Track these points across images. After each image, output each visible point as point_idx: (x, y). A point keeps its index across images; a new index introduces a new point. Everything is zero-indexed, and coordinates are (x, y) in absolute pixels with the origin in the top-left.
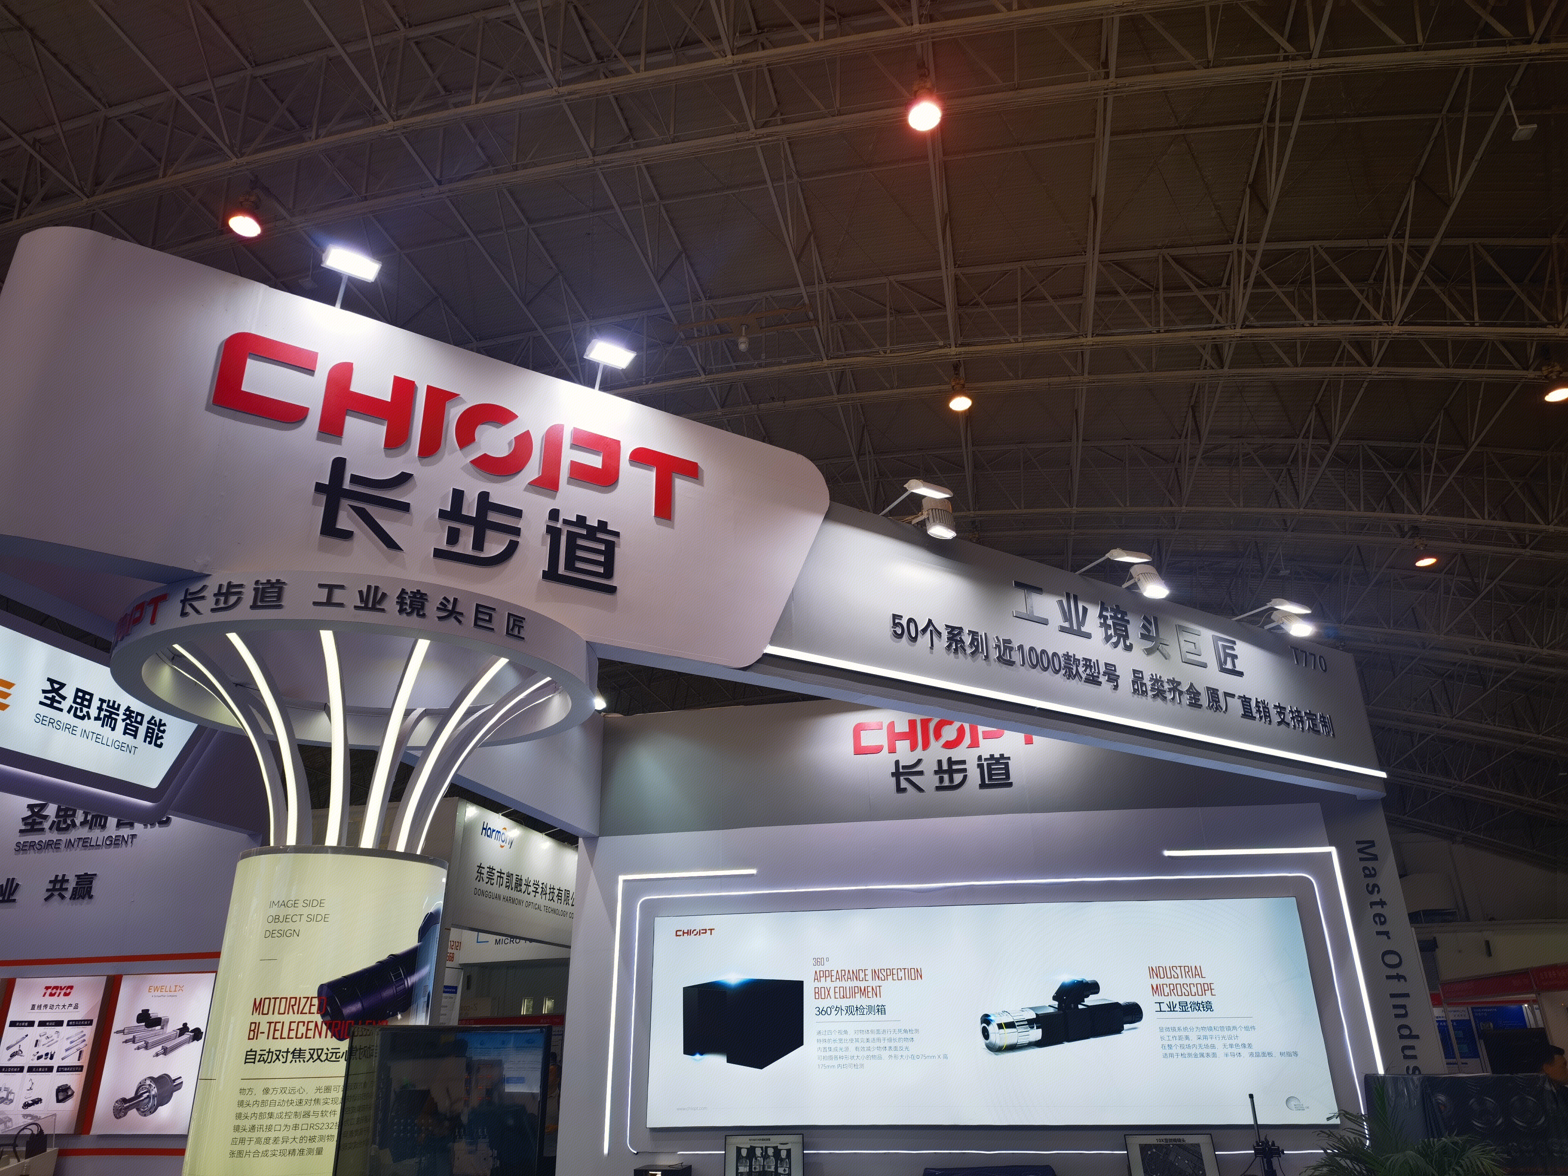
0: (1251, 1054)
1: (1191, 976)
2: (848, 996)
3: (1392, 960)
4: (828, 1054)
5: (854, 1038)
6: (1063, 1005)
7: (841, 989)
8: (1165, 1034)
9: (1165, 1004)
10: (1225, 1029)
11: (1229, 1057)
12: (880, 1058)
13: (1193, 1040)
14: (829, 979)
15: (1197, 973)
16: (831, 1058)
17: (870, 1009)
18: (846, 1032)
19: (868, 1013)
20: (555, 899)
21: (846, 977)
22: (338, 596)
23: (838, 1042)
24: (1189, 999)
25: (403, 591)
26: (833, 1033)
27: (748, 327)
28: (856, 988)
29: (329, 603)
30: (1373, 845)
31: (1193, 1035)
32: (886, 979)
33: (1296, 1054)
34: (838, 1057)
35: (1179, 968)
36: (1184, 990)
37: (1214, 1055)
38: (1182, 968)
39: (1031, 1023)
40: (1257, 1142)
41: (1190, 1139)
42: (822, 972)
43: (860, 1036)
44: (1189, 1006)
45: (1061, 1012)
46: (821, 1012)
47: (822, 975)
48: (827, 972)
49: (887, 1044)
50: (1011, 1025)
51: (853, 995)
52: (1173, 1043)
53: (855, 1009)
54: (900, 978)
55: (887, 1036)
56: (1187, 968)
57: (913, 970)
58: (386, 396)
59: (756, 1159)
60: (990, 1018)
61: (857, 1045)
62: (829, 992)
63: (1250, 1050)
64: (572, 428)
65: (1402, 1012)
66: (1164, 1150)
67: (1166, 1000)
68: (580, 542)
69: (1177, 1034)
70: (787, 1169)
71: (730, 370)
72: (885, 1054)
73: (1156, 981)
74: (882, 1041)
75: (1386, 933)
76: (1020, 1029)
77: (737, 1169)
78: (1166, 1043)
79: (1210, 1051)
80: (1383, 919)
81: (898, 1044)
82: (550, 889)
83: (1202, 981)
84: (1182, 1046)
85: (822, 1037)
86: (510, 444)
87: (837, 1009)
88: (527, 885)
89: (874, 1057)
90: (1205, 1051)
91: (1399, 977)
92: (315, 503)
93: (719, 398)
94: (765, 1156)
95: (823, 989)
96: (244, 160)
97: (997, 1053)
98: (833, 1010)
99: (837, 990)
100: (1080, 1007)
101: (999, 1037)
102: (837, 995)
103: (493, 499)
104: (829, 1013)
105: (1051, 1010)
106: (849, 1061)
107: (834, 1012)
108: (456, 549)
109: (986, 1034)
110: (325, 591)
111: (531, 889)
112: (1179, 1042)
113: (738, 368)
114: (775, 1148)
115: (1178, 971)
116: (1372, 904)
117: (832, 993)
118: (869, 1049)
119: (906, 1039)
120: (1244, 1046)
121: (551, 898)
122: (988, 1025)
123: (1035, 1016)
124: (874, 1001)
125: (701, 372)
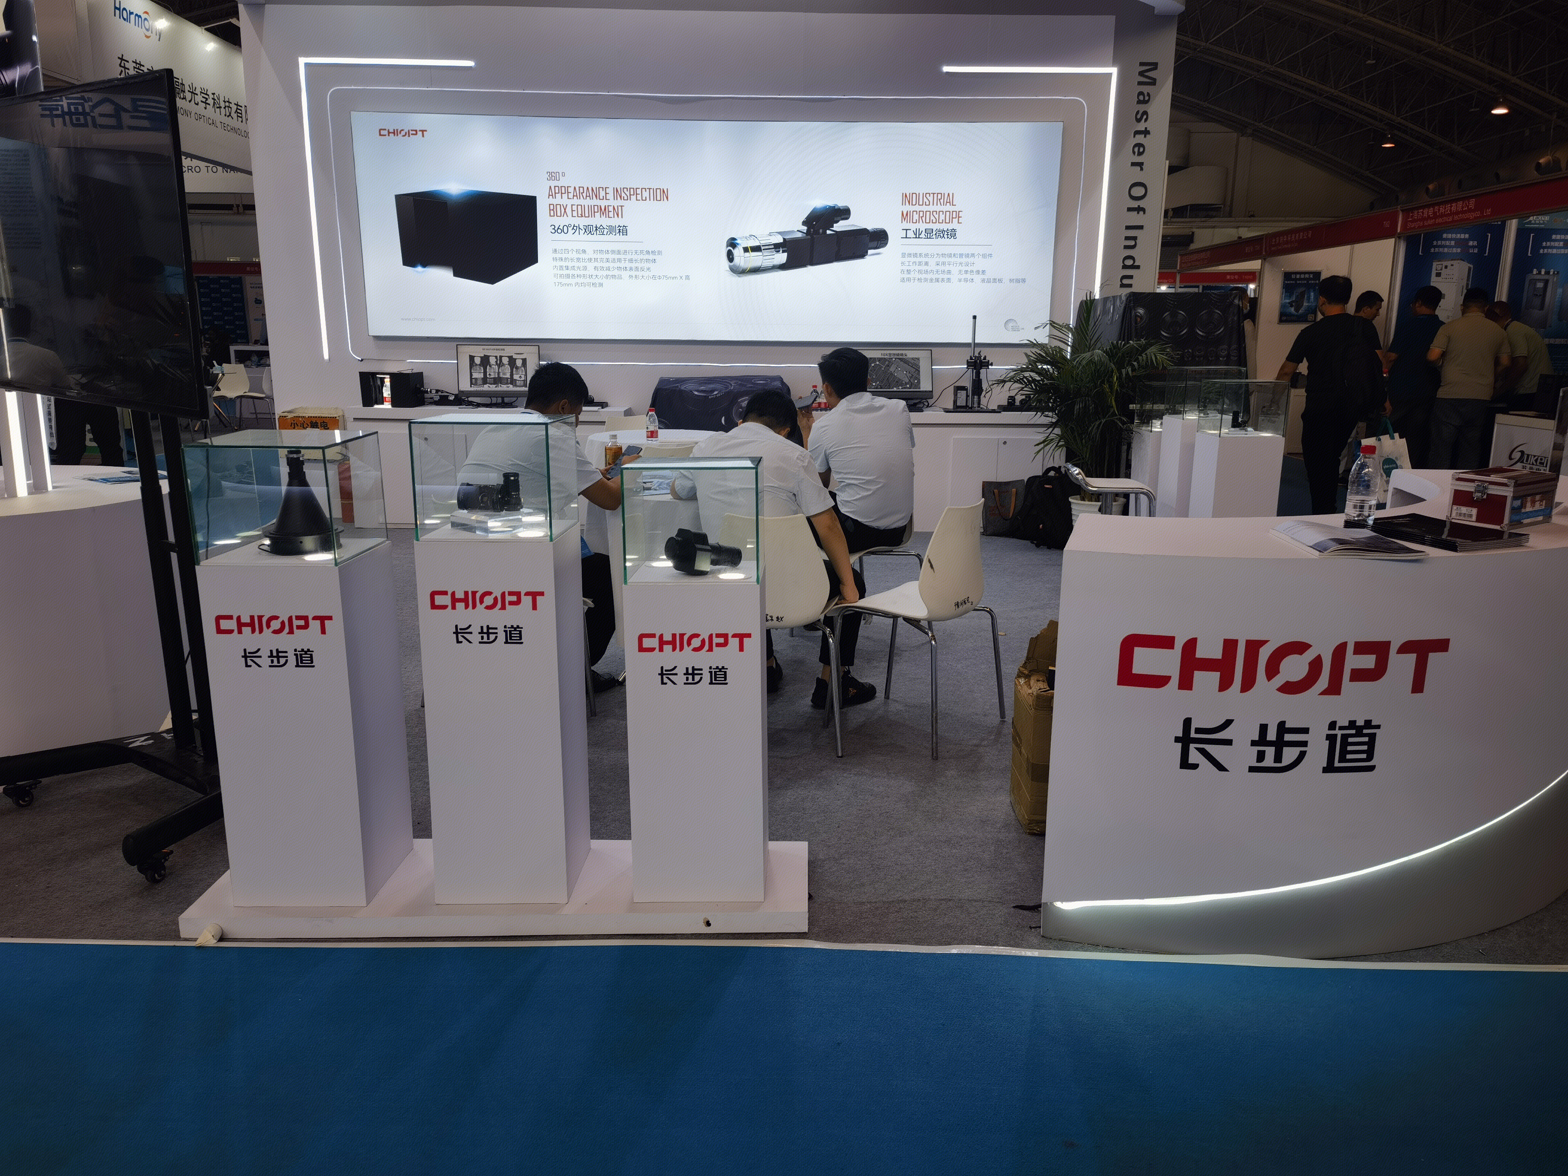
0: (983, 281)
1: (942, 204)
2: (587, 215)
3: (1138, 191)
4: (565, 272)
5: (593, 258)
6: (812, 230)
7: (579, 207)
8: (906, 259)
9: (912, 230)
10: (964, 256)
11: (962, 283)
12: (620, 277)
13: (932, 266)
14: (565, 196)
15: (948, 201)
16: (568, 276)
17: (611, 230)
18: (584, 251)
19: (608, 233)
20: (234, 115)
21: (584, 195)
23: (576, 261)
24: (935, 227)
26: (570, 252)
28: (596, 207)
30: (1156, 68)
31: (932, 262)
32: (629, 198)
33: (1024, 281)
34: (576, 275)
35: (932, 195)
36: (932, 218)
37: (949, 280)
38: (935, 195)
39: (777, 247)
40: (971, 356)
41: (911, 354)
42: (557, 188)
43: (599, 256)
44: (934, 233)
45: (809, 237)
46: (556, 230)
47: (557, 191)
48: (563, 188)
49: (628, 265)
50: (757, 249)
51: (592, 214)
52: (912, 268)
53: (594, 229)
54: (644, 198)
55: (628, 257)
56: (939, 195)
57: (658, 191)
59: (490, 366)
60: (736, 241)
61: (596, 264)
62: (565, 210)
63: (983, 277)
65: (1131, 242)
66: (887, 363)
67: (913, 227)
69: (918, 260)
70: (523, 376)
72: (625, 274)
73: (908, 208)
74: (623, 262)
75: (1140, 165)
76: (766, 253)
77: (471, 375)
78: (905, 268)
79: (946, 276)
80: (1141, 150)
81: (639, 265)
82: (224, 101)
83: (951, 208)
84: (920, 272)
85: (558, 256)
87: (575, 228)
88: (192, 93)
89: (614, 276)
90: (941, 276)
91: (1139, 209)
94: (500, 364)
95: (558, 206)
97: (739, 275)
98: (570, 229)
99: (575, 208)
100: (828, 232)
101: (742, 259)
102: (575, 214)
104: (566, 232)
105: (799, 235)
106: (588, 280)
107: (571, 231)
109: (730, 257)
111: (199, 98)
112: (917, 268)
114: (510, 358)
115: (931, 199)
116: (1137, 133)
117: (569, 210)
118: (608, 269)
119: (647, 260)
120: (978, 272)
121: (228, 114)
122: (734, 248)
123: (782, 241)
124: (615, 222)
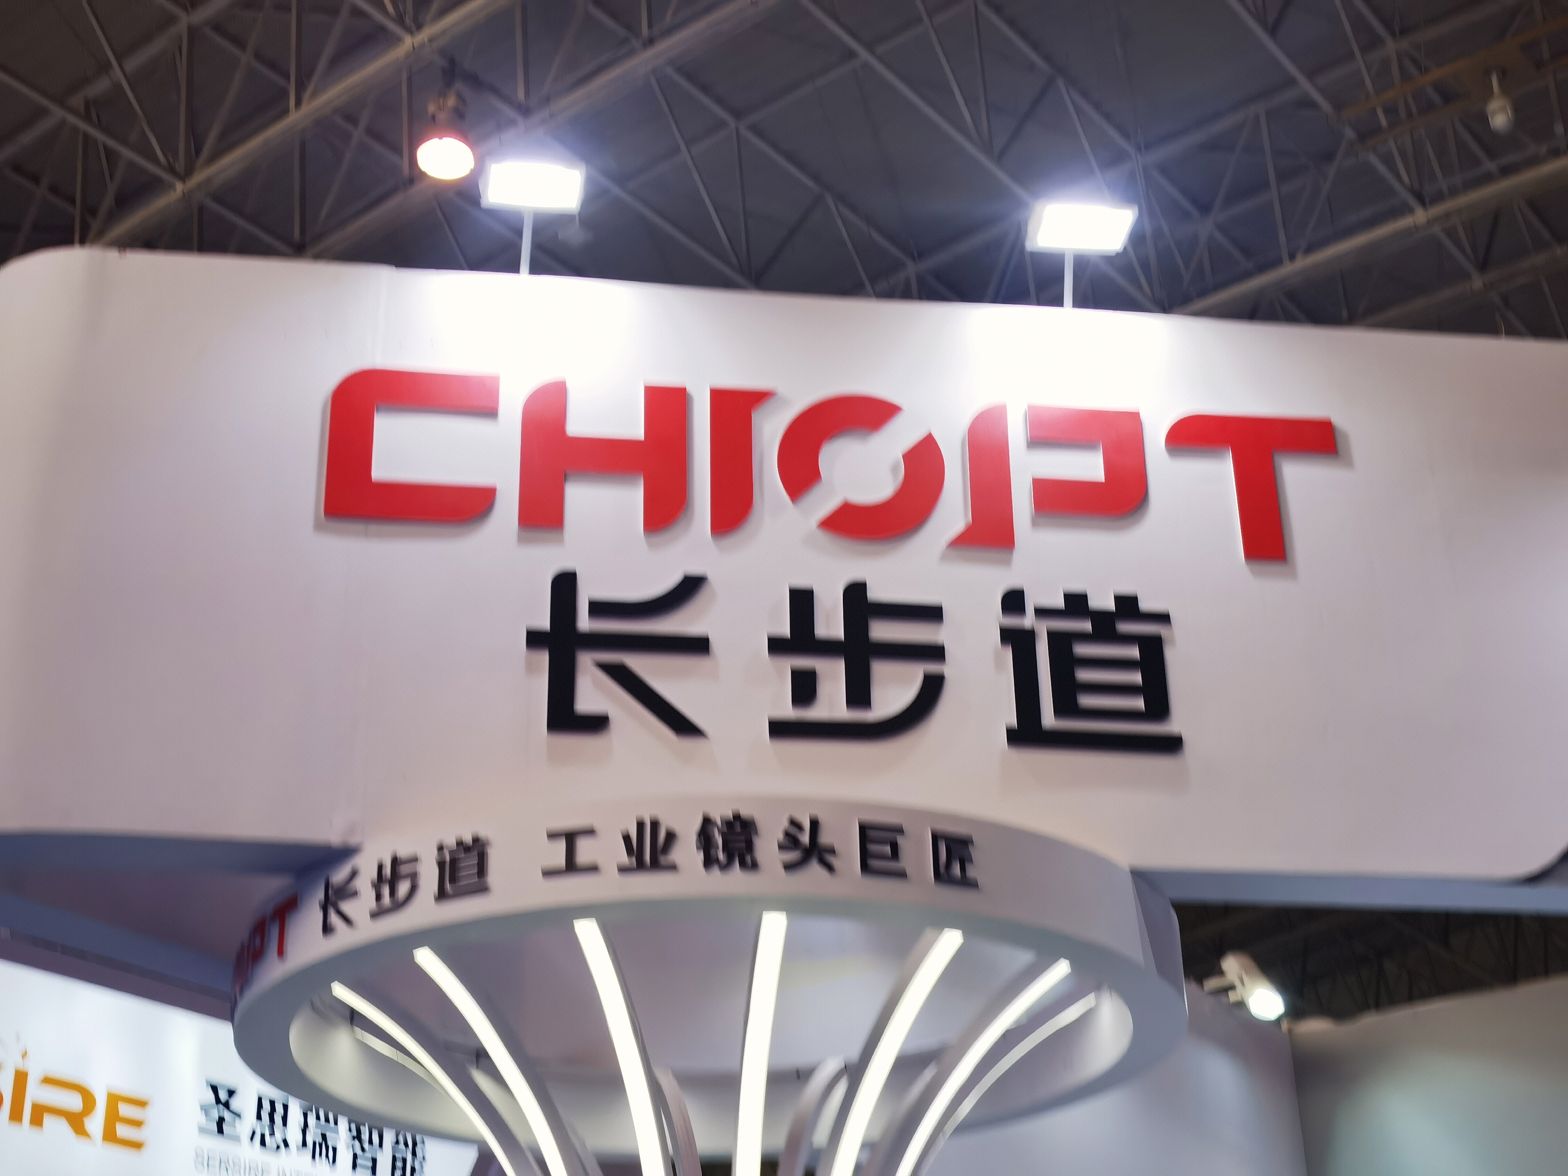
22: (585, 851)
25: (707, 822)
27: (1503, 75)
29: (571, 866)
58: (636, 430)
64: (1025, 407)
68: (1082, 650)
71: (1487, 178)
86: (895, 469)
92: (530, 668)
93: (1469, 250)
96: (423, 36)
103: (875, 594)
108: (818, 712)
110: (561, 846)
113: (1506, 171)
125: (1412, 201)
